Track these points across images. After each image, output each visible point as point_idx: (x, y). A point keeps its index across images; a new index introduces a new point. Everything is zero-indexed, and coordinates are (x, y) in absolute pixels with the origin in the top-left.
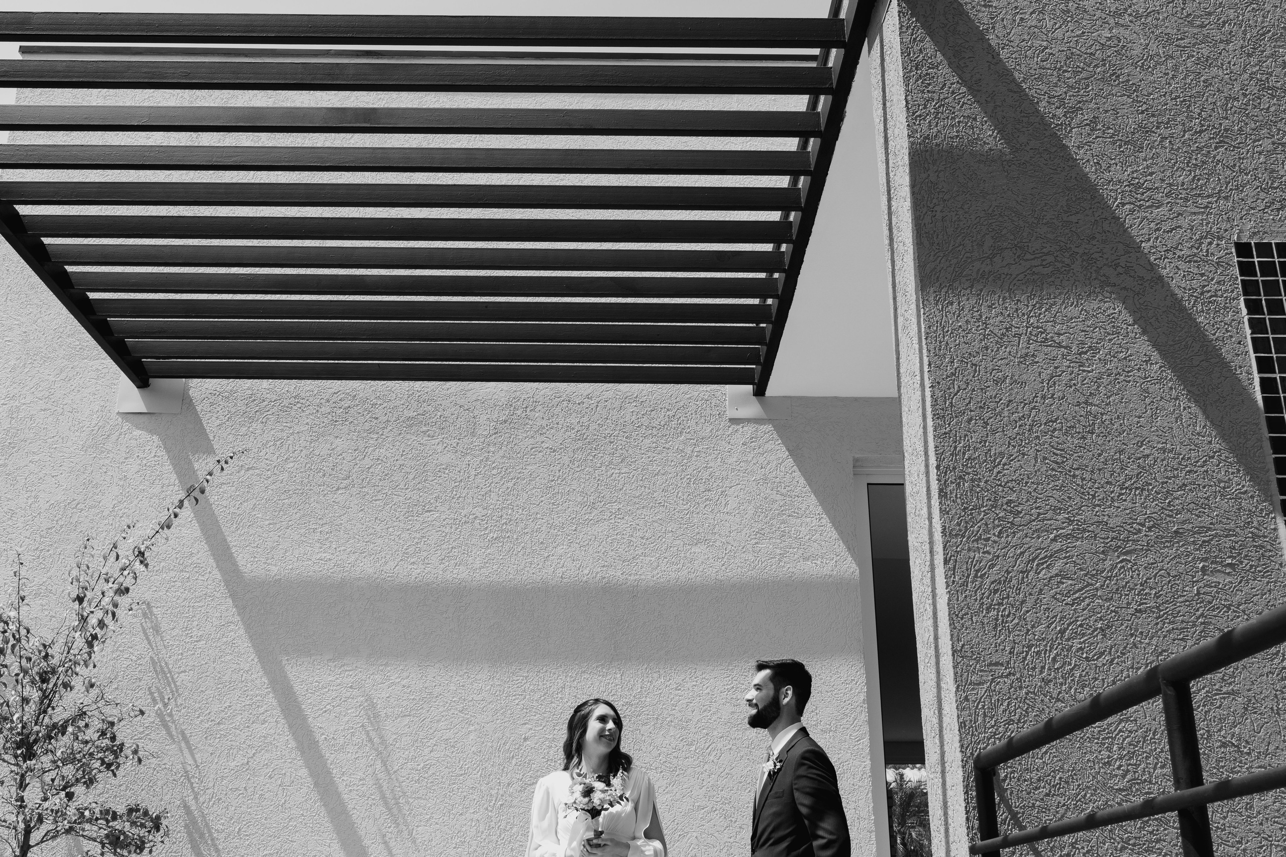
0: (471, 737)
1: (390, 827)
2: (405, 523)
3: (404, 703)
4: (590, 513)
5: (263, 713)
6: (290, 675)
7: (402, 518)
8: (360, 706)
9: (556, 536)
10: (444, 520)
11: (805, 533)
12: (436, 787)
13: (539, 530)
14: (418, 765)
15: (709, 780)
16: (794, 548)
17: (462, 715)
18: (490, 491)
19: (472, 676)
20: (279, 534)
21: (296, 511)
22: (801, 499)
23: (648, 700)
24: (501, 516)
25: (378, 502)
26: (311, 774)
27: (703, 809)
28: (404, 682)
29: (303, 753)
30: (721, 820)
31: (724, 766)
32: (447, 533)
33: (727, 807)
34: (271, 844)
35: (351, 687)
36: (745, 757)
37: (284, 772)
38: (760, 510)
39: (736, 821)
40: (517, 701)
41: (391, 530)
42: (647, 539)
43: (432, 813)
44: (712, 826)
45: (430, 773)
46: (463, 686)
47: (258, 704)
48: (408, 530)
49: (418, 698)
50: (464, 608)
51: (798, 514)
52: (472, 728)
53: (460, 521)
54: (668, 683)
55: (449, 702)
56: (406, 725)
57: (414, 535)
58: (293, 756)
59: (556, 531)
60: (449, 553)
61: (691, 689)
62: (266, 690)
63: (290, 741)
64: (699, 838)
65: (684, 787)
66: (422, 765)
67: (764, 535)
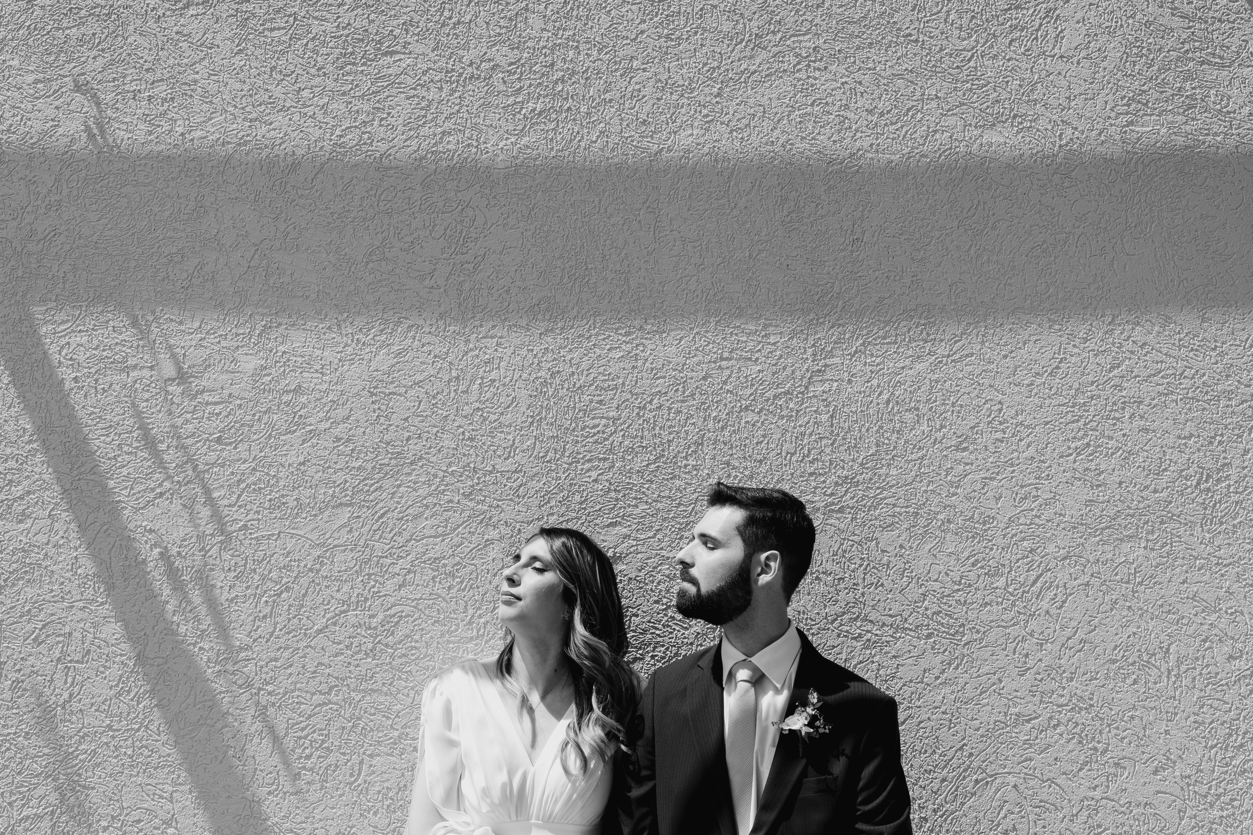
0: (492, 555)
1: (308, 757)
2: (336, 80)
3: (340, 477)
4: (751, 57)
5: (21, 498)
6: (81, 414)
7: (329, 68)
8: (239, 482)
9: (677, 107)
10: (424, 73)
11: (1240, 102)
12: (413, 668)
13: (637, 96)
14: (372, 616)
15: (1040, 655)
16: (1216, 134)
17: (471, 504)
18: (526, 9)
19: (493, 417)
20: (57, 103)
21: (94, 53)
22: (1226, 26)
23: (894, 472)
24: (552, 65)
25: (276, 34)
26: (132, 635)
27: (1028, 721)
28: (336, 431)
29: (110, 588)
30: (1071, 746)
31: (1074, 624)
32: (430, 102)
33: (1083, 717)
34: (40, 791)
35: (219, 440)
36: (1121, 602)
37: (67, 629)
38: (1135, 51)
39: (1105, 751)
40: (594, 474)
41: (306, 93)
42: (882, 114)
43: (405, 726)
44: (1051, 760)
45: (400, 634)
46: (472, 439)
47: (9, 477)
48: (344, 94)
49: (369, 466)
50: (471, 266)
51: (1222, 58)
52: (493, 534)
53: (461, 75)
54: (939, 435)
55: (441, 474)
56: (343, 526)
57: (358, 105)
58: (89, 593)
59: (675, 97)
60: (435, 144)
61: (991, 448)
62: (28, 447)
63: (82, 561)
64: (1022, 788)
65: (985, 669)
66: (381, 616)
67: (1146, 105)
